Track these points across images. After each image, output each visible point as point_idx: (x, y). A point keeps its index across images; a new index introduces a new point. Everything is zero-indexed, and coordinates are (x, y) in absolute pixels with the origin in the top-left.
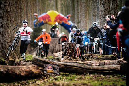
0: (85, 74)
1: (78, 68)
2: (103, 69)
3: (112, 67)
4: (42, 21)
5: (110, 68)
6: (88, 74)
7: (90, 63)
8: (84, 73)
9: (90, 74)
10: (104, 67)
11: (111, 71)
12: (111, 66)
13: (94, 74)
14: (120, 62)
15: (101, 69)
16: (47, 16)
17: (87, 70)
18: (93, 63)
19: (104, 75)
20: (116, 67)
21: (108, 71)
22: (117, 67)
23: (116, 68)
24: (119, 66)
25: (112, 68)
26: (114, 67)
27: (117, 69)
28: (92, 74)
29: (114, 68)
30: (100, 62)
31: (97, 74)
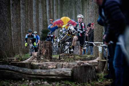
0: (24, 81)
1: (13, 72)
2: (48, 74)
3: (61, 71)
4: (56, 25)
5: (57, 73)
6: (28, 81)
7: (46, 64)
8: (22, 79)
9: (30, 81)
10: (49, 72)
11: (58, 77)
12: (59, 70)
13: (36, 81)
14: (81, 64)
15: (45, 74)
16: (61, 21)
17: (26, 75)
18: (49, 64)
19: (48, 82)
20: (65, 71)
21: (54, 77)
22: (67, 71)
23: (66, 73)
24: (69, 70)
25: (61, 73)
26: (63, 71)
27: (66, 75)
28: (33, 80)
29: (63, 73)
30: (58, 64)
31: (39, 81)
